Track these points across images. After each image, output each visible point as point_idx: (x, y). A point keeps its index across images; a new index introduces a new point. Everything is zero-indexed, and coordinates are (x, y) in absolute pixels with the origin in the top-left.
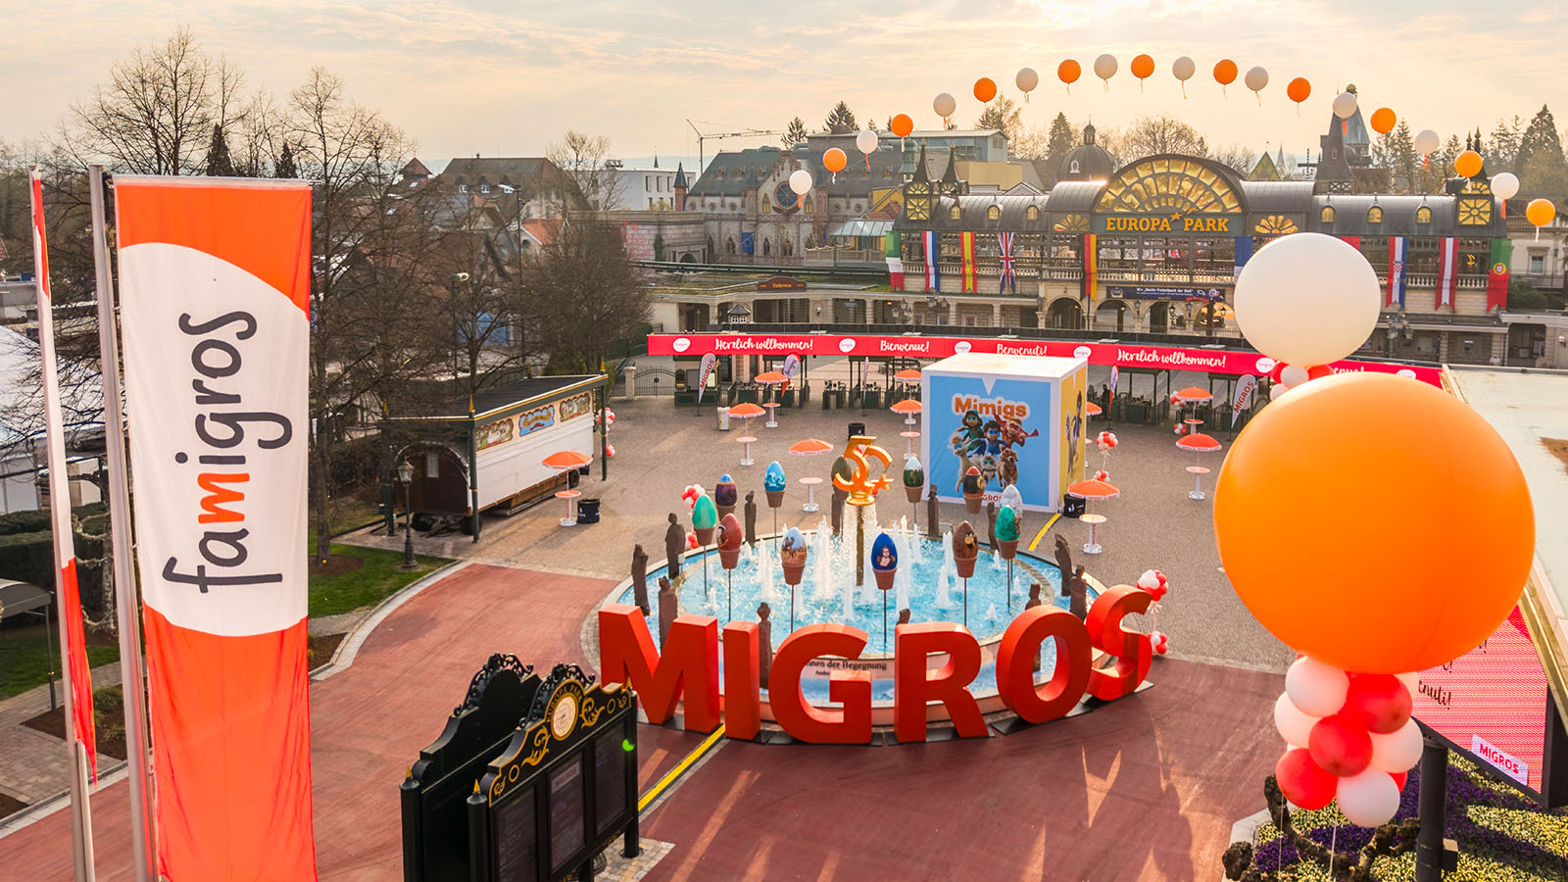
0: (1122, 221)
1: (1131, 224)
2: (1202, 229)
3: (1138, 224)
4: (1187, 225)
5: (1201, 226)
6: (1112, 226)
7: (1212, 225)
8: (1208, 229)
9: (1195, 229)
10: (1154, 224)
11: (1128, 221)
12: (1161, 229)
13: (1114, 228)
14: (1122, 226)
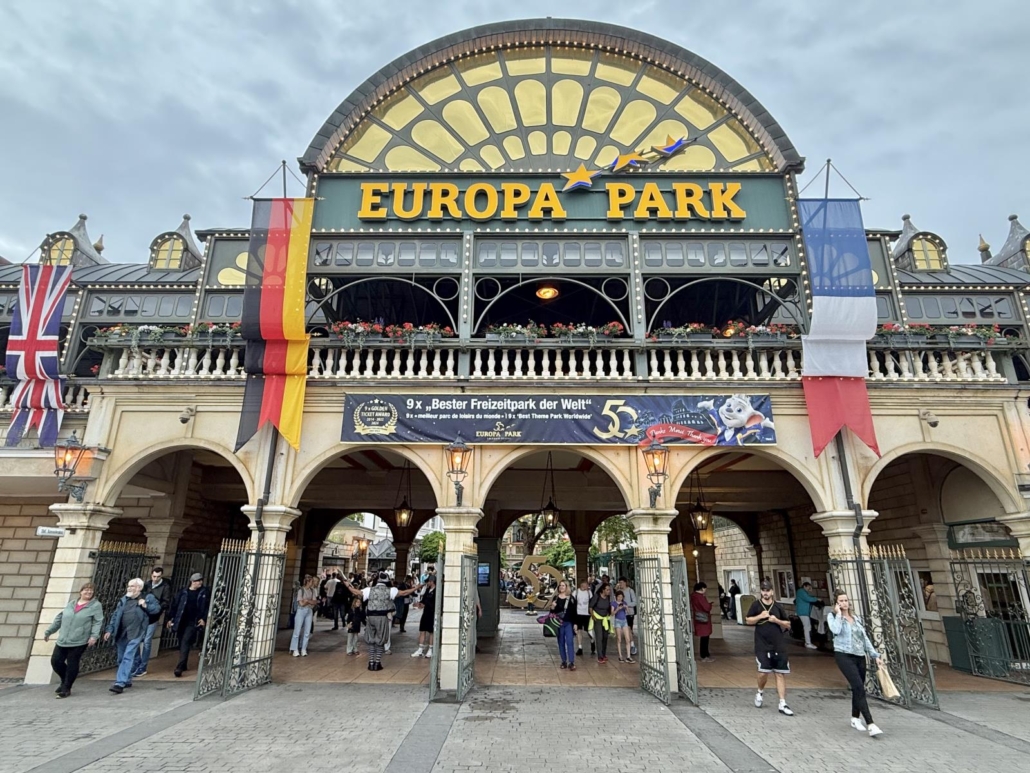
0: (408, 194)
1: (437, 200)
2: (664, 212)
3: (459, 202)
4: (615, 201)
5: (660, 203)
6: (375, 207)
7: (695, 201)
8: (683, 213)
9: (641, 212)
10: (510, 201)
11: (428, 194)
12: (535, 212)
13: (382, 213)
14: (407, 207)
